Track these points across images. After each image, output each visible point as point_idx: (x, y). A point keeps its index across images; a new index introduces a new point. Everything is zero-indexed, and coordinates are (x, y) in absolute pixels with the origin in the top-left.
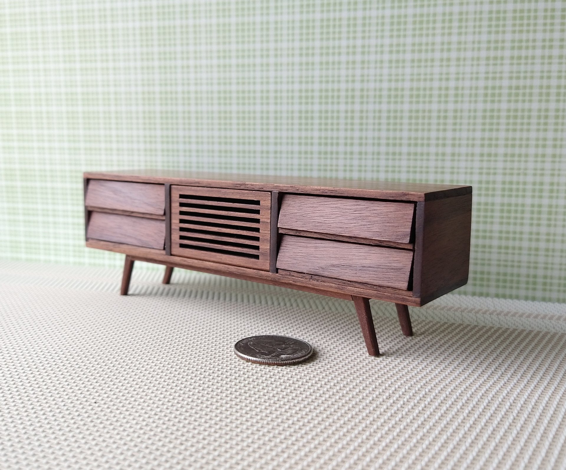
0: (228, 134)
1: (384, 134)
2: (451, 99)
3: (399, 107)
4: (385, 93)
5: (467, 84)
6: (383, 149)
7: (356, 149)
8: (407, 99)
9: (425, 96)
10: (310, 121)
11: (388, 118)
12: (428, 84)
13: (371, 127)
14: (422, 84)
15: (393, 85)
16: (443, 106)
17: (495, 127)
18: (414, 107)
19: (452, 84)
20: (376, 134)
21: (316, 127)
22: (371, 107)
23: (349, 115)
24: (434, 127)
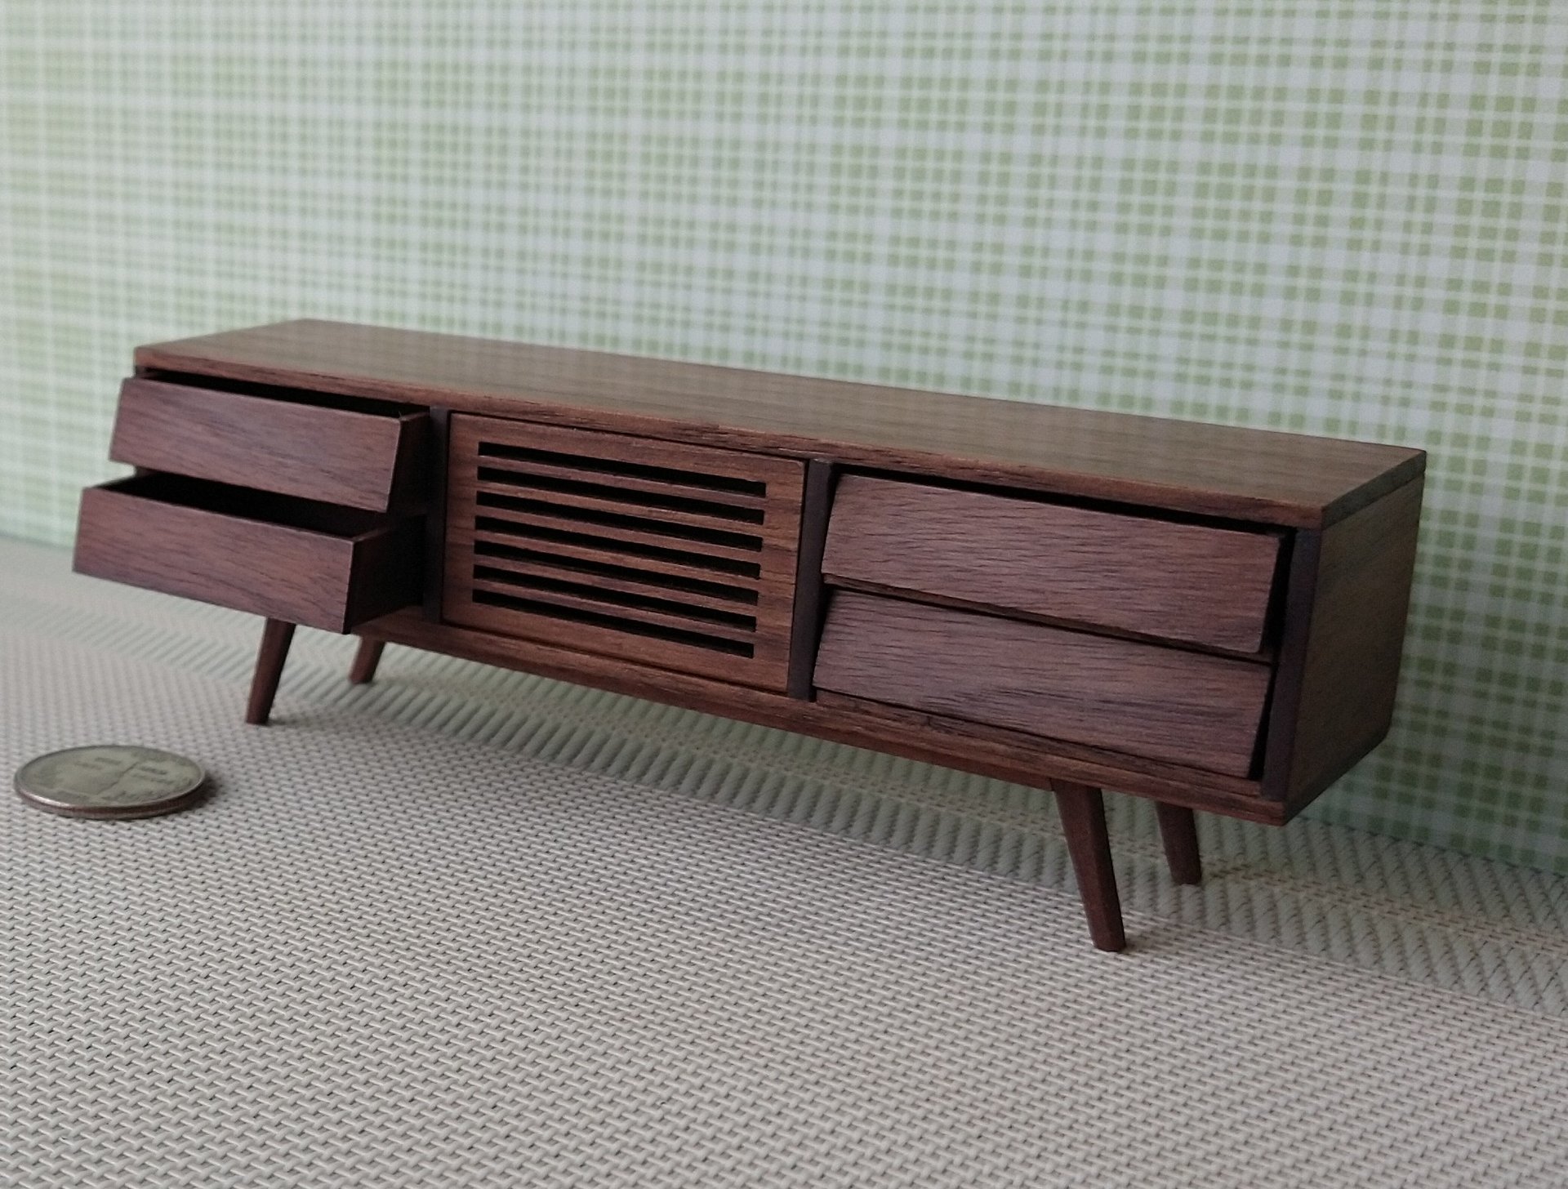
0: (614, 206)
1: (1105, 241)
2: (1351, 132)
3: (1165, 150)
4: (1119, 100)
5: (1411, 82)
6: (1100, 293)
7: (1010, 285)
8: (1193, 125)
9: (1257, 117)
10: (864, 183)
11: (1126, 186)
12: (1272, 76)
13: (1062, 214)
14: (1250, 77)
15: (1150, 73)
16: (1318, 158)
17: (1500, 244)
18: (1218, 153)
19: (1357, 79)
20: (1080, 239)
21: (885, 202)
22: (1069, 145)
23: (995, 168)
24: (1183, 222)
